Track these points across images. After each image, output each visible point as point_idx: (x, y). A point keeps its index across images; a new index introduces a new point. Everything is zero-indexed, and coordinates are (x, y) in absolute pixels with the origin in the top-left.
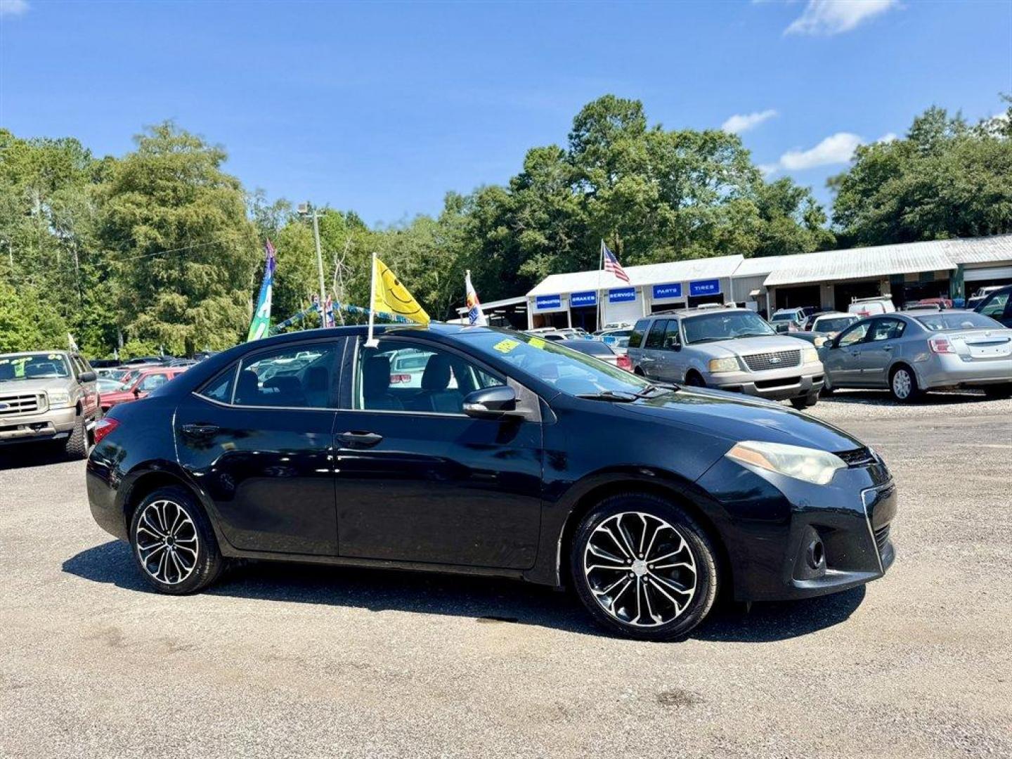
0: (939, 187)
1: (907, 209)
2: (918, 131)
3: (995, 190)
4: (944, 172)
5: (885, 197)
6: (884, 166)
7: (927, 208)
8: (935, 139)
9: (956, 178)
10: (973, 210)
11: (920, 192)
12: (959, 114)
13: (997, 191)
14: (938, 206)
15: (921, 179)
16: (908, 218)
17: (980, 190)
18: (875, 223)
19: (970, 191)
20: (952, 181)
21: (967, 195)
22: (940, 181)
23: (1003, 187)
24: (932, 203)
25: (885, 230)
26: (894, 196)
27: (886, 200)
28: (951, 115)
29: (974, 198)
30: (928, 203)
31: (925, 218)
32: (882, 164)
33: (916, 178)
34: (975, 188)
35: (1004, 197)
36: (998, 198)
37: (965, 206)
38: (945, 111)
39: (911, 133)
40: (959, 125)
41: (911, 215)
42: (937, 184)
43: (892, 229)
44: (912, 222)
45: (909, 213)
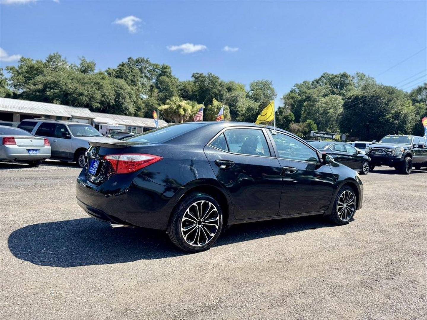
0: (61, 85)
1: (48, 90)
2: (51, 59)
3: (81, 91)
4: (63, 80)
5: (38, 82)
6: (37, 70)
7: (56, 91)
8: (57, 65)
9: (67, 83)
10: (73, 97)
11: (53, 84)
12: (65, 58)
13: (82, 92)
14: (60, 92)
15: (54, 79)
16: (48, 93)
17: (76, 90)
18: (33, 92)
19: (73, 89)
20: (65, 83)
21: (72, 90)
22: (61, 82)
23: (84, 91)
24: (58, 90)
25: (37, 96)
26: (42, 83)
27: (38, 84)
28: (62, 58)
29: (74, 92)
30: (56, 90)
31: (55, 95)
32: (36, 68)
33: (52, 79)
34: (74, 89)
35: (84, 95)
36: (82, 94)
37: (70, 94)
38: (61, 56)
39: (48, 59)
40: (65, 62)
41: (49, 92)
42: (60, 83)
43: (40, 96)
44: (49, 95)
45: (48, 91)
